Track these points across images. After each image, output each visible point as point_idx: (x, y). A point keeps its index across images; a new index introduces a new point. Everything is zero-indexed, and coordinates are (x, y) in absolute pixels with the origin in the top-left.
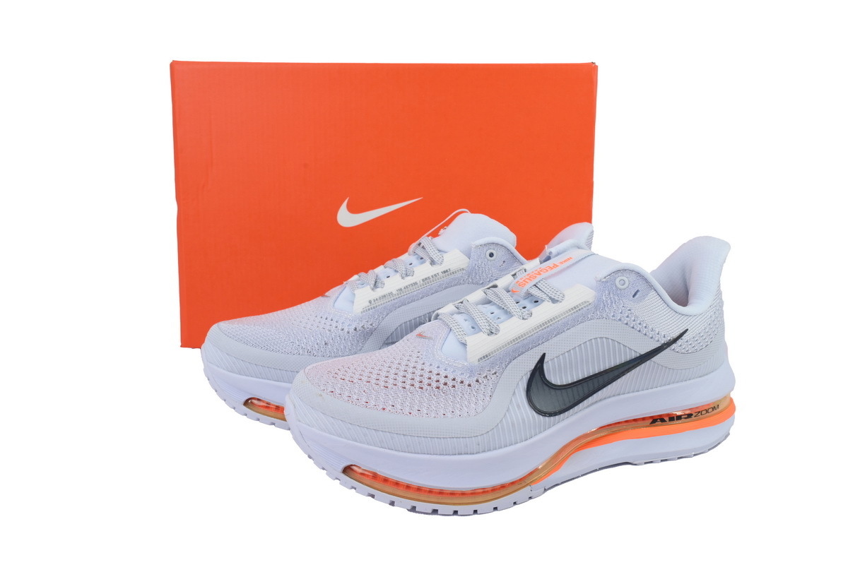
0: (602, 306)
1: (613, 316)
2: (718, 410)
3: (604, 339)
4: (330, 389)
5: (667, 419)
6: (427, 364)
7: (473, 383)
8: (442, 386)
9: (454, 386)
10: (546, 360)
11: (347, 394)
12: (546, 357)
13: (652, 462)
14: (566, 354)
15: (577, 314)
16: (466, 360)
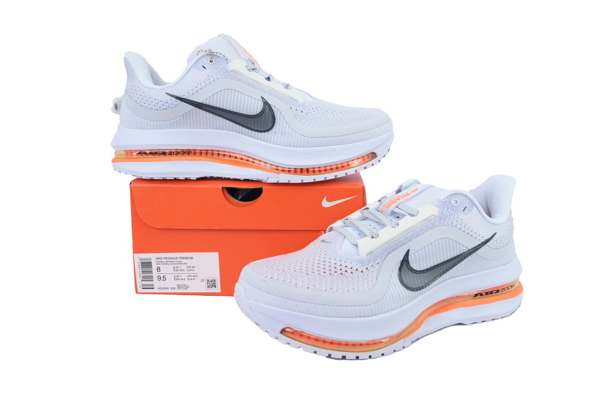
0: (444, 217)
1: (452, 224)
2: (514, 288)
3: (447, 239)
4: (270, 276)
5: (484, 294)
6: (333, 259)
7: (365, 270)
8: (344, 273)
9: (352, 273)
10: (410, 254)
11: (282, 279)
12: (410, 252)
13: (475, 323)
14: (423, 249)
15: (428, 223)
16: (358, 255)
